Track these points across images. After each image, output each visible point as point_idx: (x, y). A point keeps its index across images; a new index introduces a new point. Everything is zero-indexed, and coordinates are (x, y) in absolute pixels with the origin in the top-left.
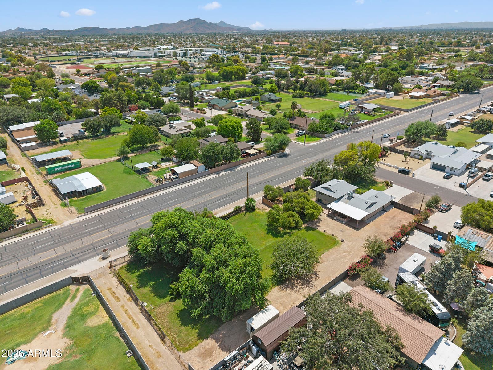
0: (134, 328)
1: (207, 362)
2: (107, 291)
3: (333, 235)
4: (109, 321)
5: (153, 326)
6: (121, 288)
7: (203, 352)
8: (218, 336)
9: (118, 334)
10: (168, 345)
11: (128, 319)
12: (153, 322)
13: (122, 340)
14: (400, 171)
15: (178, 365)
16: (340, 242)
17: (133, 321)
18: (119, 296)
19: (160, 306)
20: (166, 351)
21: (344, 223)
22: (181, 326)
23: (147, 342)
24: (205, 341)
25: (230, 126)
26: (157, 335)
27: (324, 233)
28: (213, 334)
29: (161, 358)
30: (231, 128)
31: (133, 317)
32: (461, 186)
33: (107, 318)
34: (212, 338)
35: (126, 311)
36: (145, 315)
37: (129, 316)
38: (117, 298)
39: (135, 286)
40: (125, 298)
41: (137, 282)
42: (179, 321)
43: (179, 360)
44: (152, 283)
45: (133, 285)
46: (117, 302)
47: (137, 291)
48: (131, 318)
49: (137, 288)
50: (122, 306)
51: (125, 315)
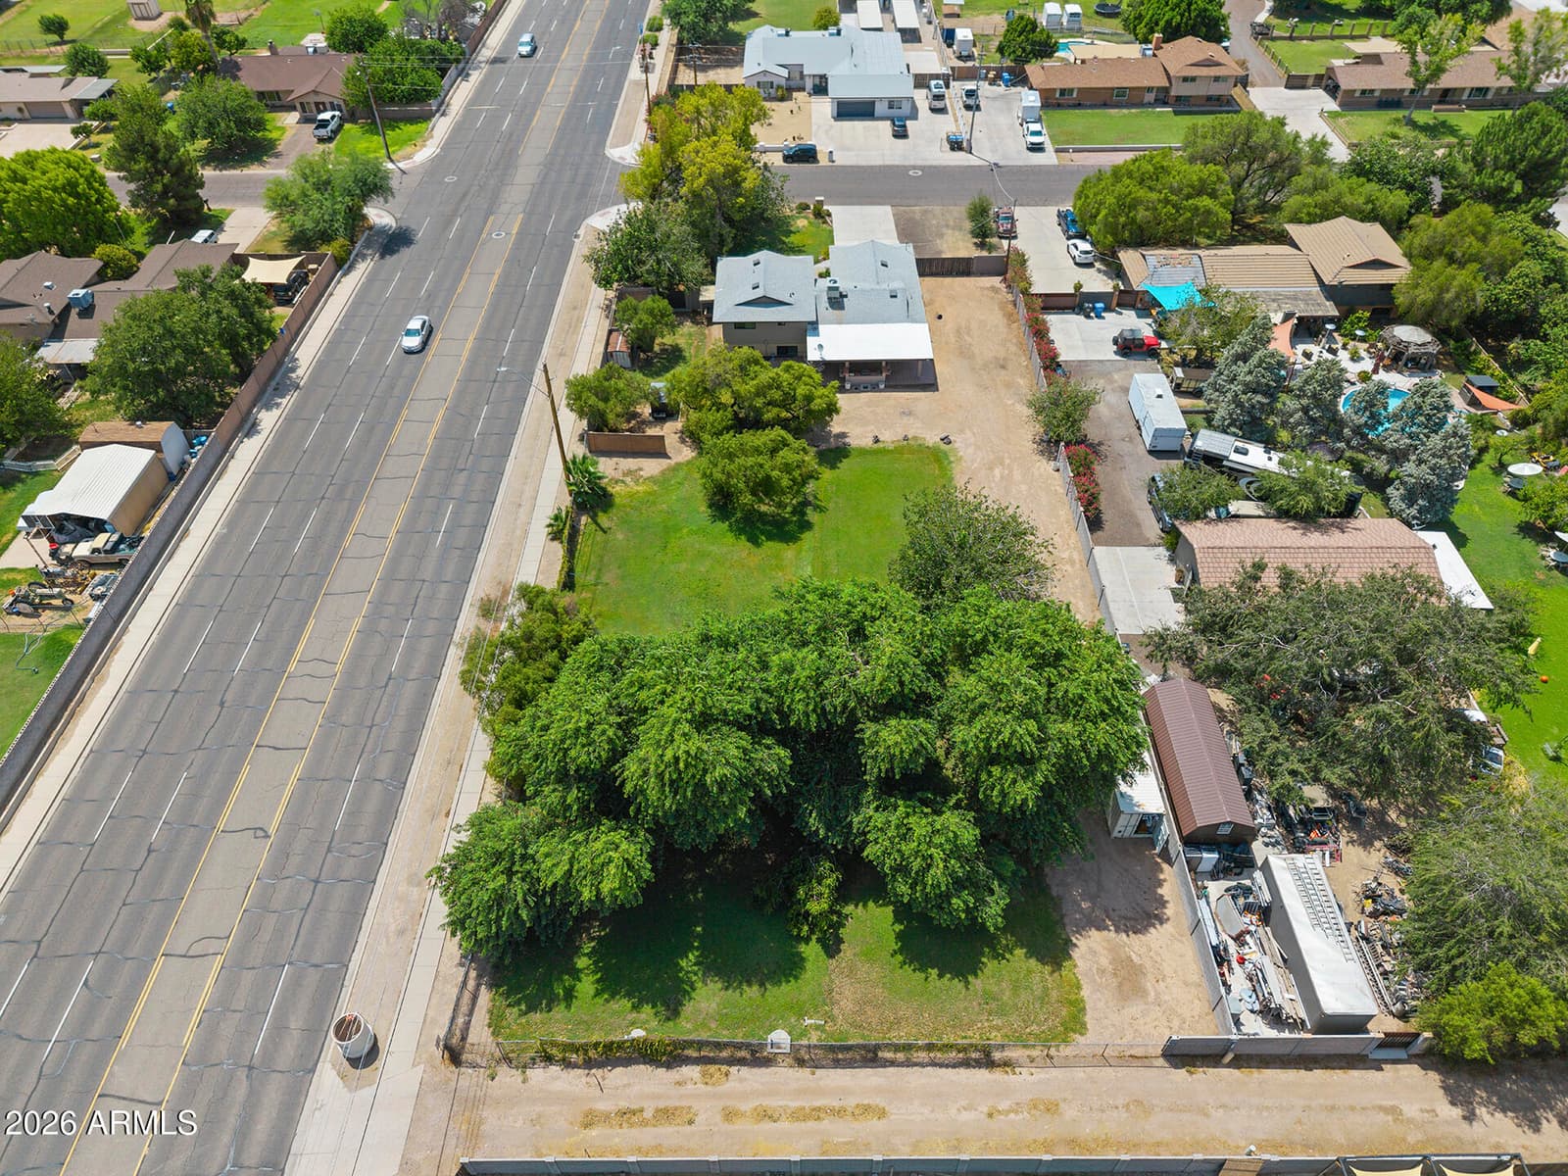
0: (875, 1124)
1: (1158, 994)
2: (594, 1132)
3: (906, 438)
5: (909, 1064)
6: (617, 1076)
7: (1115, 982)
8: (1081, 911)
10: (1025, 1061)
11: (811, 1124)
12: (889, 1055)
14: (787, 159)
15: (1122, 1072)
16: (944, 447)
17: (839, 1112)
18: (662, 1105)
19: (827, 996)
20: (1042, 1076)
21: (882, 386)
22: (967, 983)
23: (966, 1116)
24: (1076, 954)
25: (55, 189)
26: (962, 1071)
27: (881, 445)
28: (1066, 920)
29: (1062, 1105)
30: (71, 201)
31: (818, 1104)
32: (956, 145)
34: (1078, 932)
35: (766, 1115)
36: (837, 1064)
37: (799, 1115)
38: (666, 1114)
39: (654, 1023)
40: (690, 1086)
41: (636, 1008)
42: (940, 976)
43: (1103, 1060)
44: (688, 962)
45: (641, 1026)
46: (691, 1122)
47: (686, 1027)
48: (816, 1113)
49: (668, 1019)
50: (729, 1115)
51: (784, 1125)
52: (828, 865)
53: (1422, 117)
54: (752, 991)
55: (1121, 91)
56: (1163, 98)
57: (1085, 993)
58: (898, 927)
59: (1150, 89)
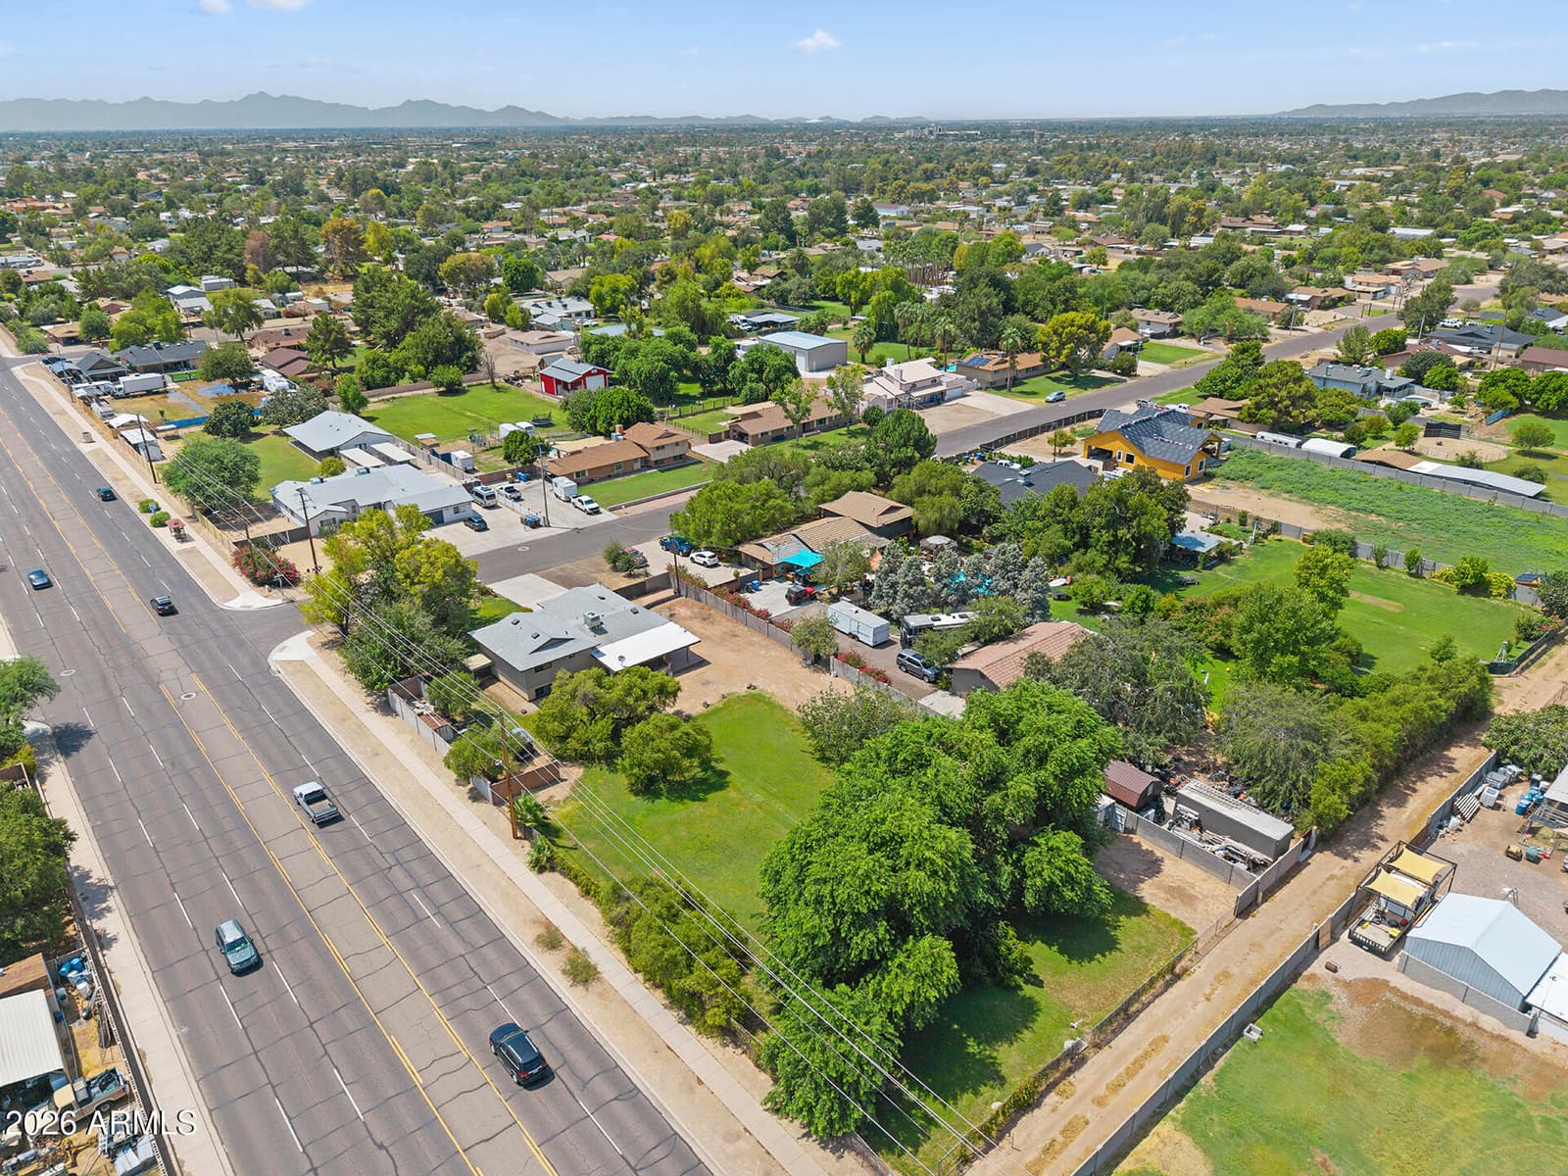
0: (1169, 1046)
1: (1200, 893)
2: (1045, 1173)
3: (724, 697)
4: (1174, 1119)
5: (1146, 1006)
6: (1018, 1133)
7: (1178, 901)
8: (1125, 880)
9: (1207, 1080)
10: (1189, 963)
11: (1142, 1073)
13: (1221, 1063)
15: (1231, 936)
16: (755, 691)
17: (1146, 1055)
18: (1061, 1127)
19: (1066, 1006)
20: (1204, 964)
22: (1119, 950)
23: (1200, 1008)
24: (1147, 900)
26: (1170, 990)
27: (712, 707)
28: (1126, 889)
29: (1228, 970)
31: (1131, 1060)
32: (534, 525)
33: (1164, 1128)
34: (1135, 890)
35: (1116, 1087)
36: (1116, 1033)
37: (1130, 1073)
38: (1070, 1130)
39: (998, 1093)
40: (1061, 1106)
41: (976, 1093)
42: (1104, 956)
43: (1218, 938)
44: (973, 1047)
45: (993, 1101)
46: (1087, 1123)
47: (1017, 1082)
48: (1138, 1064)
49: (1002, 1085)
50: (1100, 1102)
51: (1130, 1084)
52: (1002, 924)
53: (803, 441)
54: (1026, 1034)
55: (618, 465)
56: (646, 464)
57: (1173, 915)
58: (1055, 948)
59: (636, 460)
